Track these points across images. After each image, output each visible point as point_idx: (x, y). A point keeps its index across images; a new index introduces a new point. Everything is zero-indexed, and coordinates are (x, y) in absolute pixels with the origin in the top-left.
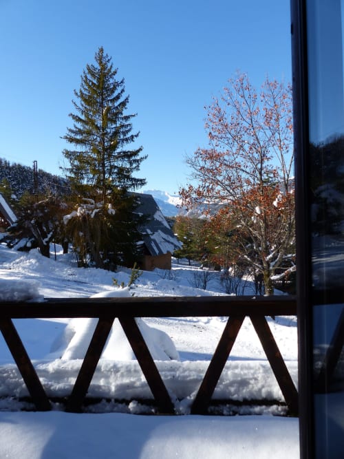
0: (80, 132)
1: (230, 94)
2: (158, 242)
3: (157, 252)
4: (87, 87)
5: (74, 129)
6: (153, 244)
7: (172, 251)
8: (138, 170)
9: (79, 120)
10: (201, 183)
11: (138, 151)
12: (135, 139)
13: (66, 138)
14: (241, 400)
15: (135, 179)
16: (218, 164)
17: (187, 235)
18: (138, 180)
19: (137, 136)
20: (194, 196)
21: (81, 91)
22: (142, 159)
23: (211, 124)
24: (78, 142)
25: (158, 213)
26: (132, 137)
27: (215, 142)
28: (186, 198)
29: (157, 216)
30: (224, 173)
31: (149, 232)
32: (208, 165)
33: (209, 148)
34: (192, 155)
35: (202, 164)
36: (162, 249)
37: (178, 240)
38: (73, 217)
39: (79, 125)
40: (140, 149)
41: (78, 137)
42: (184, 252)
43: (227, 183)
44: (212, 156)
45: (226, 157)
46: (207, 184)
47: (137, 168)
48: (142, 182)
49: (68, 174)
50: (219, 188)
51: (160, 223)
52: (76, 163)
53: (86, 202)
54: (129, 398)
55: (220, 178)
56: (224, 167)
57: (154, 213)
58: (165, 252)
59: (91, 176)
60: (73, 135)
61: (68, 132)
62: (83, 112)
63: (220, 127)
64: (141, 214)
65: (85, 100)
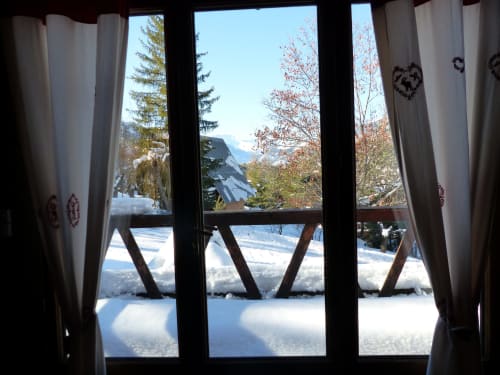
0: (147, 72)
1: (306, 35)
2: (230, 188)
3: (230, 199)
4: (153, 24)
5: (141, 68)
6: (225, 191)
7: (245, 199)
8: (209, 111)
9: (147, 58)
10: (277, 125)
11: (209, 92)
12: (206, 78)
13: (133, 78)
14: (314, 291)
15: (206, 122)
16: (294, 105)
17: (260, 182)
18: (210, 123)
19: (208, 76)
20: (270, 138)
21: (148, 28)
22: (213, 100)
23: (286, 64)
24: (145, 82)
25: (230, 158)
26: (203, 76)
27: (290, 83)
28: (262, 139)
29: (229, 161)
30: (300, 114)
31: (221, 177)
32: (284, 105)
33: (285, 89)
34: (268, 97)
35: (278, 105)
36: (235, 195)
37: (252, 187)
38: (143, 162)
39: (147, 65)
40: (212, 90)
41: (146, 77)
42: (257, 200)
43: (303, 124)
44: (288, 97)
45: (302, 99)
46: (283, 126)
47: (209, 110)
48: (214, 125)
49: (136, 116)
50: (294, 129)
51: (232, 169)
52: (144, 104)
53: (156, 146)
54: (225, 292)
55: (296, 120)
56: (300, 108)
57: (226, 158)
58: (238, 199)
59: (159, 118)
60: (140, 74)
61: (134, 71)
62: (150, 50)
63: (296, 68)
64: (212, 159)
65: (153, 38)
